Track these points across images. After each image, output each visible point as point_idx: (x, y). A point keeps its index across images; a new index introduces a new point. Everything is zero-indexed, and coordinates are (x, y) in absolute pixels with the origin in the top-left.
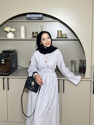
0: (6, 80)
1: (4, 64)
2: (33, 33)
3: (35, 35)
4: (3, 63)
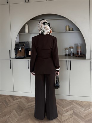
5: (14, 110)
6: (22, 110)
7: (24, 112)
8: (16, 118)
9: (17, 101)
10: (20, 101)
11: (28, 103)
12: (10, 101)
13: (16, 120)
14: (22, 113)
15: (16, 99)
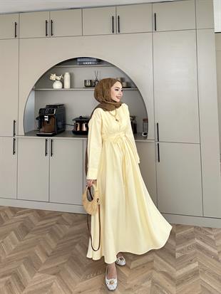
0: (49, 143)
1: (48, 122)
2: (85, 81)
3: (88, 84)
4: (47, 119)
5: (13, 232)
6: (28, 232)
7: (29, 235)
8: (14, 244)
9: (22, 216)
10: (27, 217)
11: (40, 220)
12: (7, 216)
13: (13, 248)
14: (26, 237)
15: (20, 214)
